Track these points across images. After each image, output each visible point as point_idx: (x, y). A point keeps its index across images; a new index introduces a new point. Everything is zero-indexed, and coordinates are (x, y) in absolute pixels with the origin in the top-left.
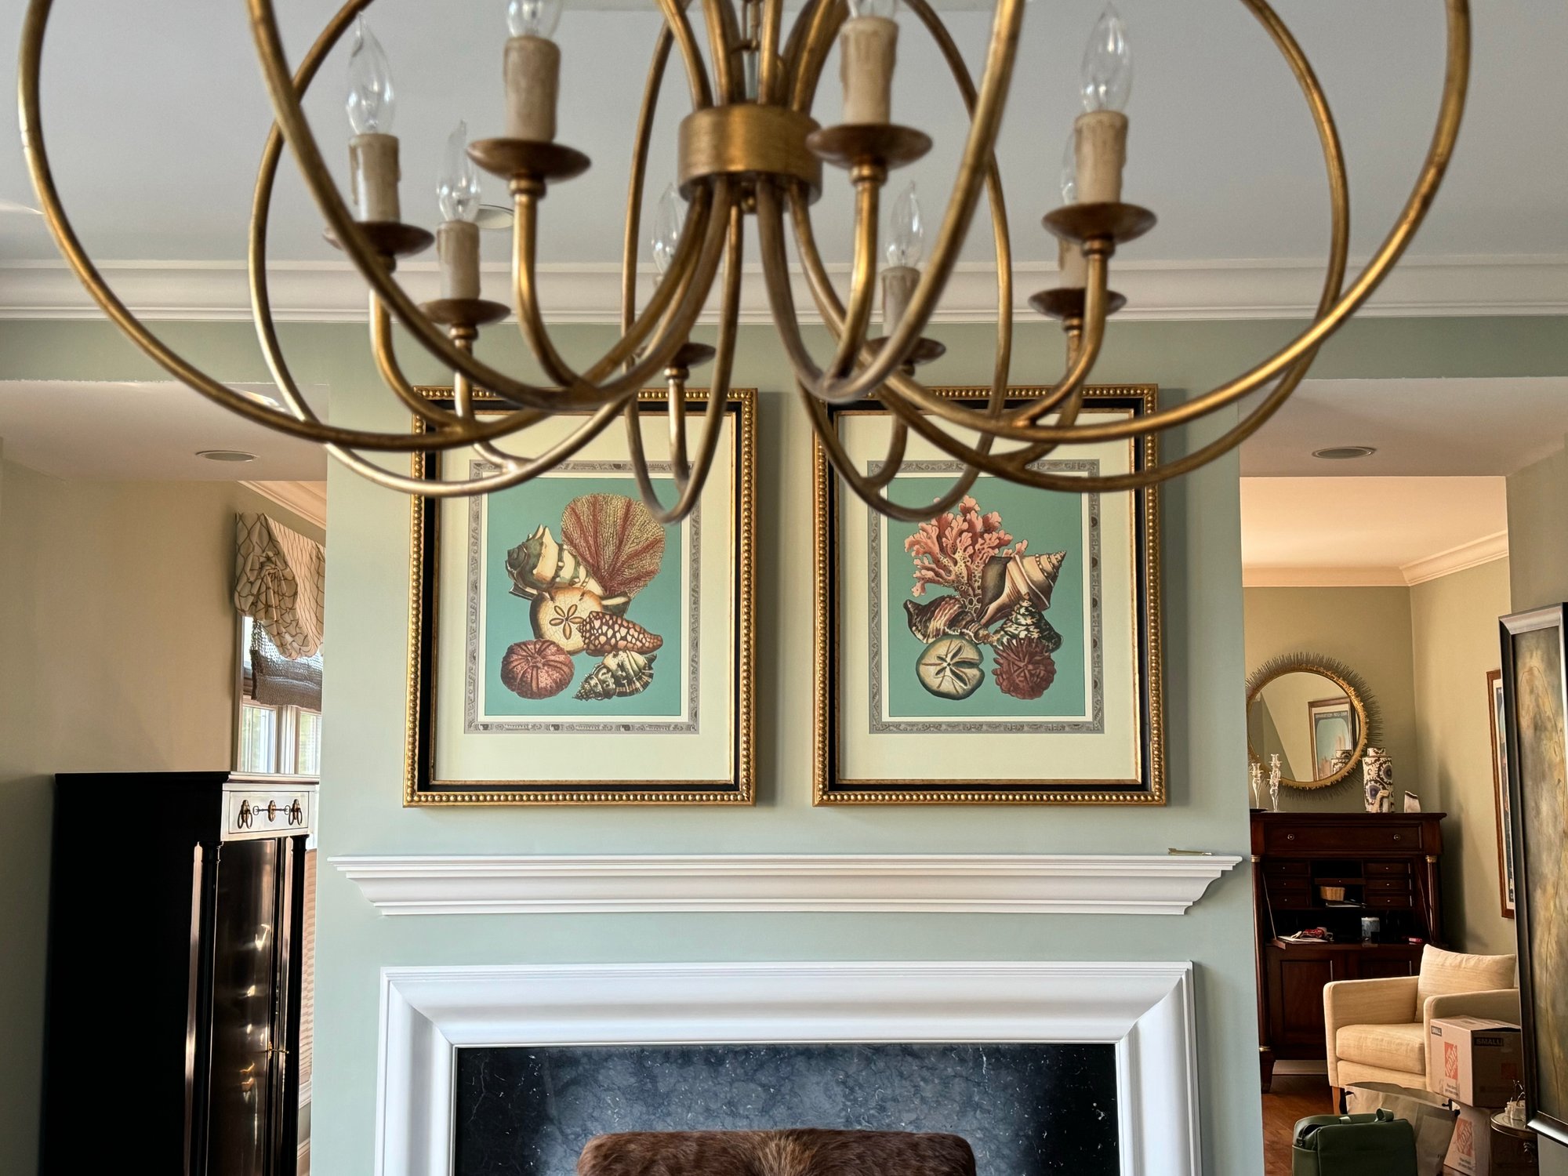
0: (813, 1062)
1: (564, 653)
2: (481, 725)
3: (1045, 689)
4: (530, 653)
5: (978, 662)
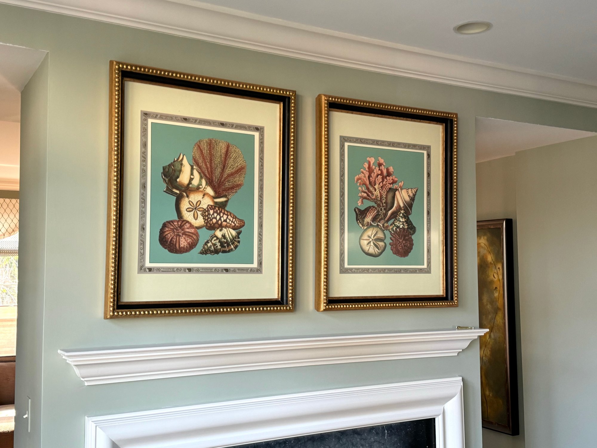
0: (315, 444)
1: (193, 228)
2: (147, 268)
3: (410, 252)
4: (175, 227)
5: (384, 239)
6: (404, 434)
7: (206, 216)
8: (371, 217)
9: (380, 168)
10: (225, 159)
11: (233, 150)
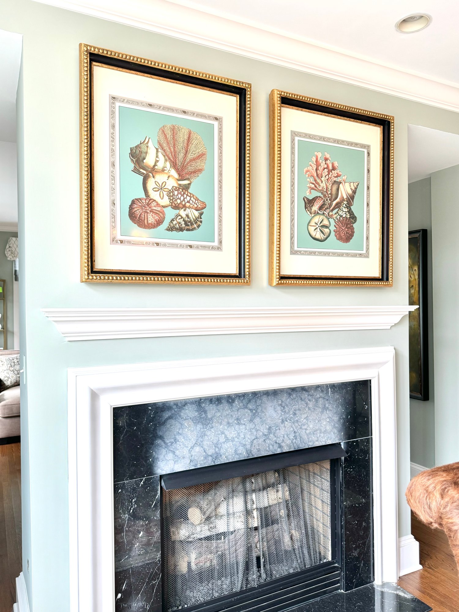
0: (269, 397)
1: (160, 206)
2: (119, 240)
3: (351, 239)
4: (143, 204)
5: (329, 226)
6: (345, 392)
7: (171, 196)
8: (319, 205)
9: (326, 162)
10: (188, 145)
11: (194, 137)
